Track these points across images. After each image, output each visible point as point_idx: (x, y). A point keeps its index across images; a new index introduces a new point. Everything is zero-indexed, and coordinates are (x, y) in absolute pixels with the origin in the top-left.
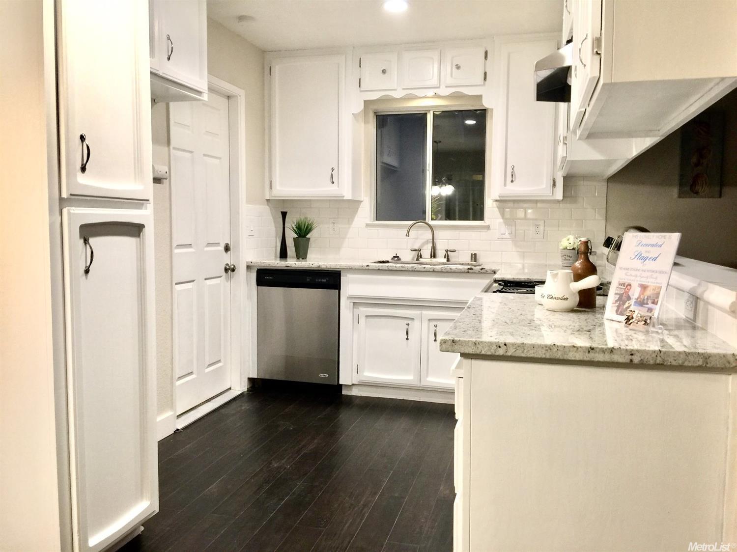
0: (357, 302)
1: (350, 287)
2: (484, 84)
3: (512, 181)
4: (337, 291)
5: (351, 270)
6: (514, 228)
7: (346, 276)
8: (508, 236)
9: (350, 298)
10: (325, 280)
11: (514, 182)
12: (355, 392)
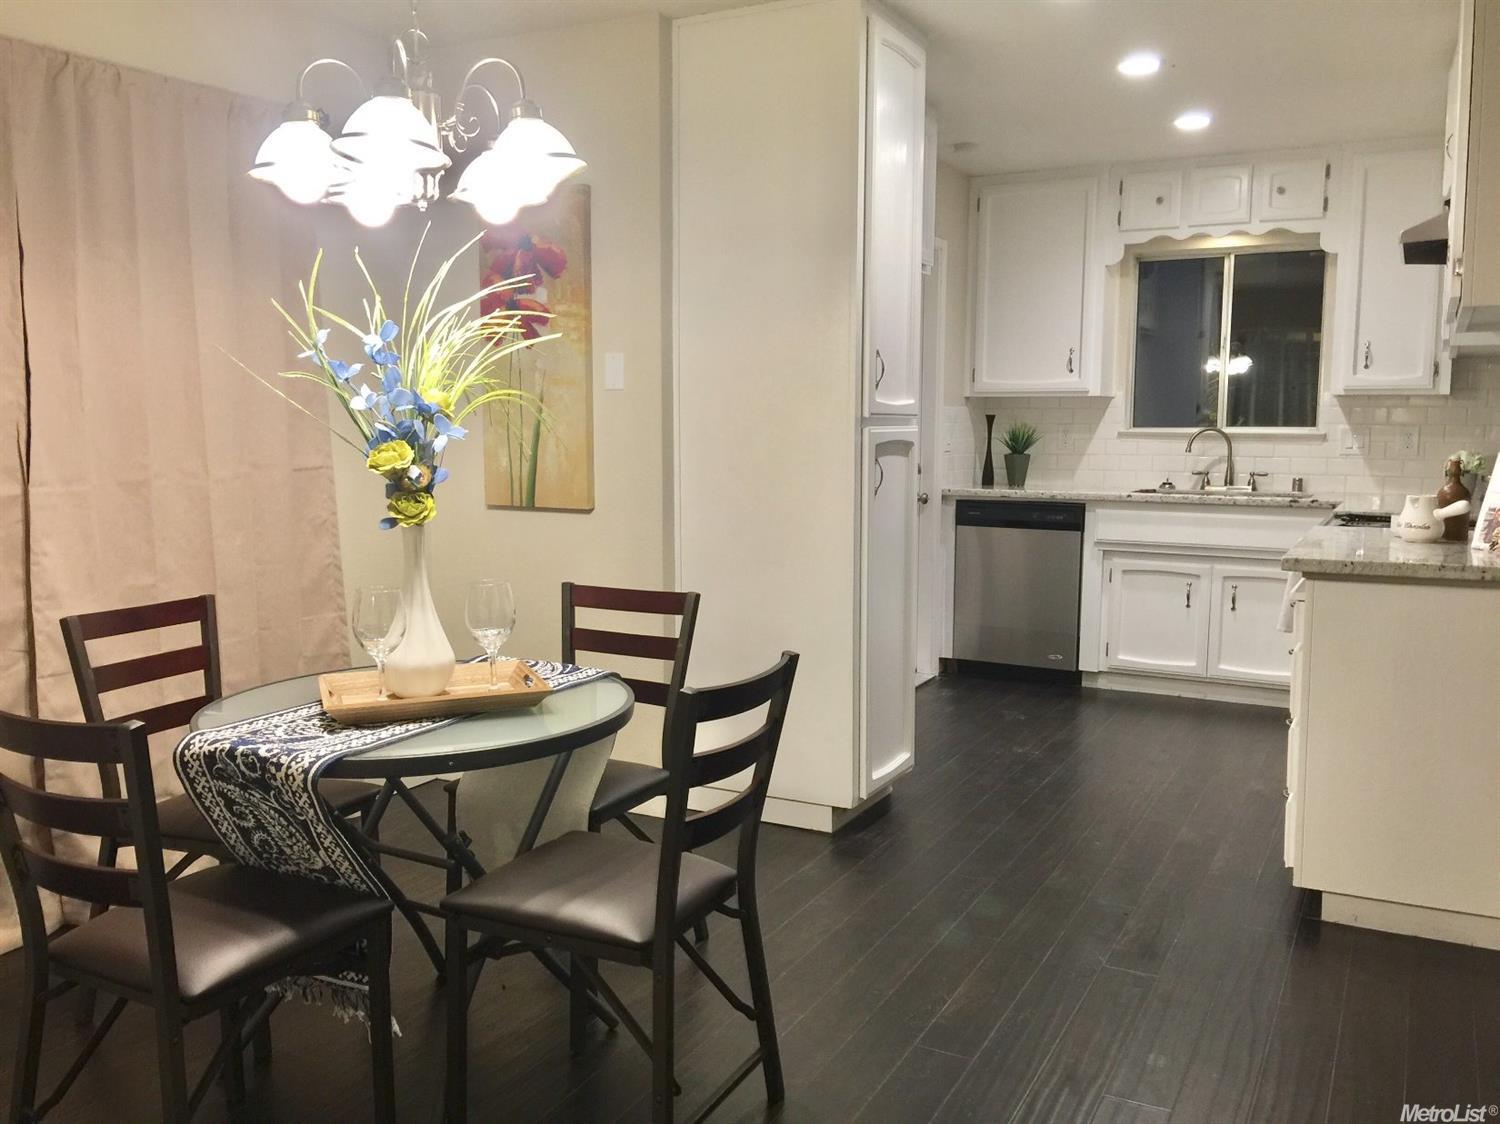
0: (1110, 550)
1: (1100, 527)
2: (1324, 216)
3: (1366, 367)
4: (1080, 533)
5: (1103, 502)
6: (1367, 439)
7: (1094, 511)
8: (1358, 452)
9: (1098, 543)
10: (1061, 518)
11: (1371, 368)
12: (1102, 684)
